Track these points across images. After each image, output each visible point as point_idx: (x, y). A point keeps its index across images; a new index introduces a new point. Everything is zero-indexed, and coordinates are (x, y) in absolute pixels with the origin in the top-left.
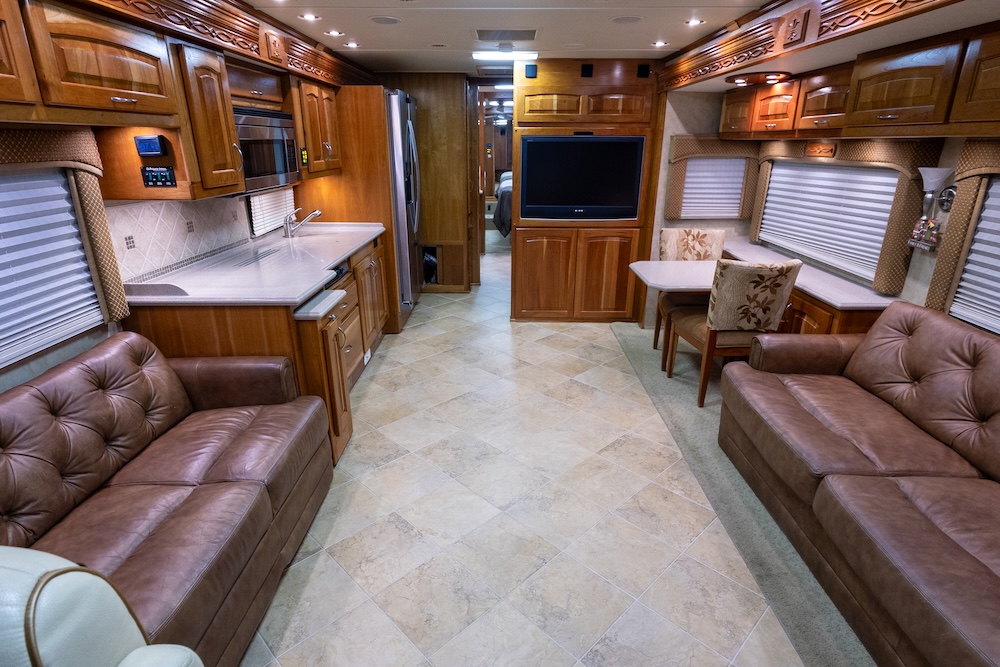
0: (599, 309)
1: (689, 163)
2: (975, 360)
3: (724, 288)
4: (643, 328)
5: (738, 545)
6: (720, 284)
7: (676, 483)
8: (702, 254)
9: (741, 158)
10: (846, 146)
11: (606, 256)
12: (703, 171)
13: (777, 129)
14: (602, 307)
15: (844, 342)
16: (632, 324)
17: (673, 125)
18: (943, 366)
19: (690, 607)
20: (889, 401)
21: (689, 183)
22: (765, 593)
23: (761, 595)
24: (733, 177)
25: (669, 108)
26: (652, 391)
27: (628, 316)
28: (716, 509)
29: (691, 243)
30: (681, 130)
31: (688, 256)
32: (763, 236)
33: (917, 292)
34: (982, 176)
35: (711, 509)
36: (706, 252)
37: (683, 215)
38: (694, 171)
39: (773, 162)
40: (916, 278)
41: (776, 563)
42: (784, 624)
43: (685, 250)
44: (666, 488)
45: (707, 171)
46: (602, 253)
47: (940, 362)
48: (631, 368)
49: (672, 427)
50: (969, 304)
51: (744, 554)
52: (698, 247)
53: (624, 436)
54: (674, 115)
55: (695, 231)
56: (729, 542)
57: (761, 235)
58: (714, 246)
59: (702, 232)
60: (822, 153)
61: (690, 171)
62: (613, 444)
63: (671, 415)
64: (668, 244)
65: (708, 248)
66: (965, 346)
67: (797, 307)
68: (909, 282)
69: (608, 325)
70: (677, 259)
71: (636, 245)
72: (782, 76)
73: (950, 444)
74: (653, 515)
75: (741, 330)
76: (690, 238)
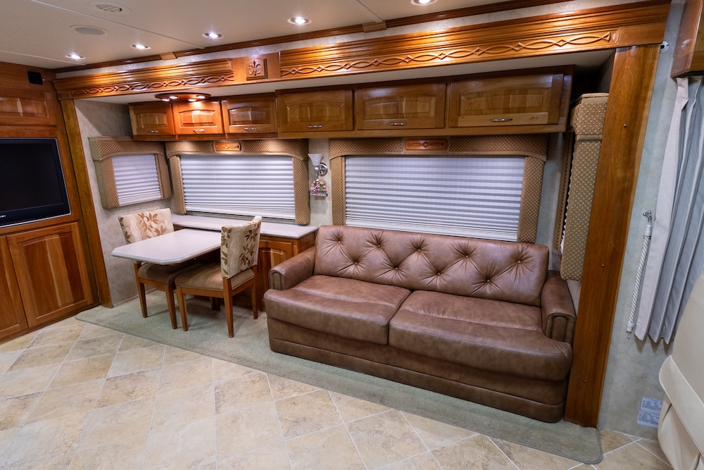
0: (58, 308)
1: (113, 160)
2: (379, 243)
3: (231, 246)
4: (113, 307)
5: (354, 396)
6: (228, 243)
7: (286, 391)
8: (159, 229)
9: (150, 154)
10: (249, 143)
11: (49, 255)
12: (126, 166)
13: (206, 133)
14: (60, 304)
15: (308, 255)
16: (97, 308)
17: (87, 130)
18: (367, 250)
19: (386, 445)
20: (350, 277)
21: (117, 176)
22: (392, 407)
23: (392, 409)
24: (149, 169)
25: (79, 114)
26: (190, 347)
27: (89, 303)
28: (323, 387)
29: (148, 223)
30: (95, 133)
31: (149, 233)
32: (189, 208)
33: (322, 219)
34: (342, 156)
35: (320, 389)
36: (162, 227)
37: (121, 203)
38: (119, 167)
39: (180, 156)
40: (316, 212)
41: (376, 389)
42: (414, 413)
43: (145, 230)
44: (286, 398)
45: (129, 166)
46: (44, 253)
47: (365, 248)
48: (146, 340)
49: (235, 360)
50: (354, 219)
51: (361, 398)
52: (154, 225)
53: (216, 388)
54: (86, 120)
55: (147, 213)
56: (349, 398)
57: (187, 207)
58: (166, 222)
59: (153, 213)
60: (229, 148)
61: (116, 167)
62: (217, 398)
63: (225, 354)
64: (132, 228)
65: (162, 224)
66: (372, 237)
67: (264, 246)
68: (313, 215)
69: (73, 318)
70: (143, 239)
71: (78, 236)
72: (203, 97)
73: (391, 284)
74: (305, 419)
75: (242, 271)
76: (145, 219)
